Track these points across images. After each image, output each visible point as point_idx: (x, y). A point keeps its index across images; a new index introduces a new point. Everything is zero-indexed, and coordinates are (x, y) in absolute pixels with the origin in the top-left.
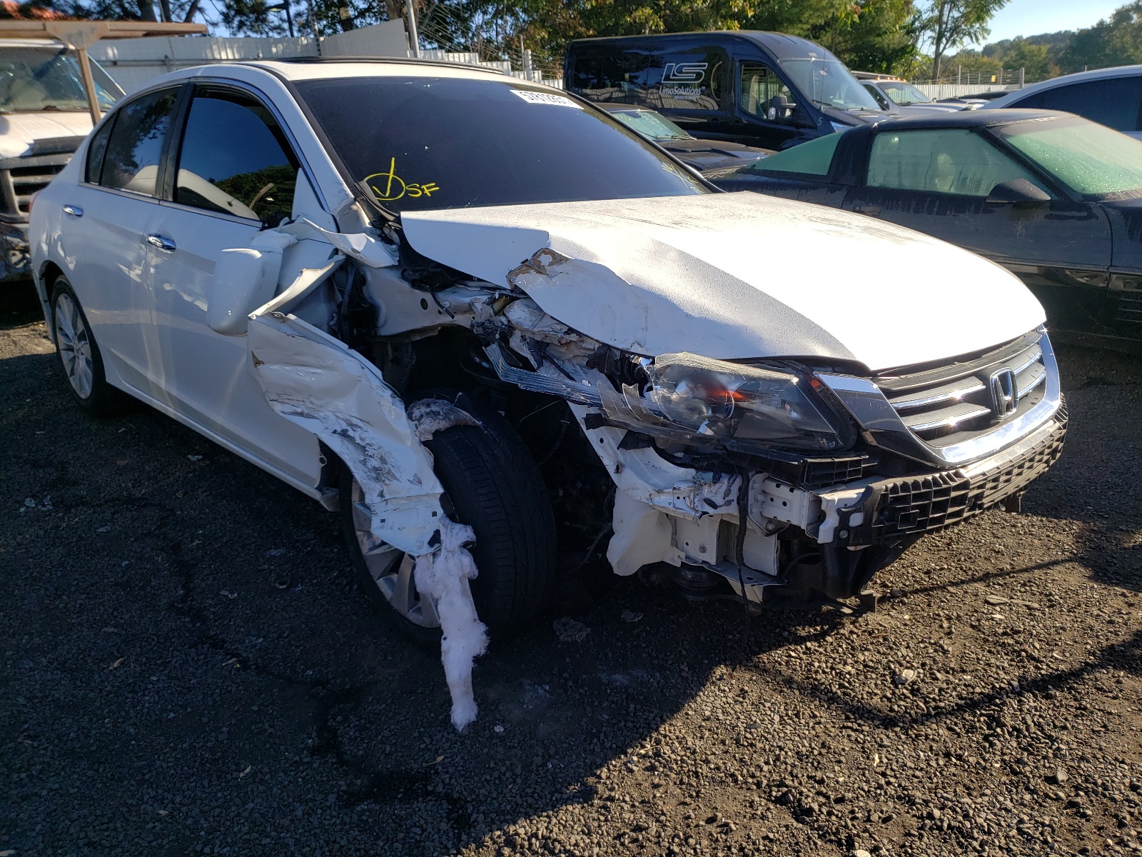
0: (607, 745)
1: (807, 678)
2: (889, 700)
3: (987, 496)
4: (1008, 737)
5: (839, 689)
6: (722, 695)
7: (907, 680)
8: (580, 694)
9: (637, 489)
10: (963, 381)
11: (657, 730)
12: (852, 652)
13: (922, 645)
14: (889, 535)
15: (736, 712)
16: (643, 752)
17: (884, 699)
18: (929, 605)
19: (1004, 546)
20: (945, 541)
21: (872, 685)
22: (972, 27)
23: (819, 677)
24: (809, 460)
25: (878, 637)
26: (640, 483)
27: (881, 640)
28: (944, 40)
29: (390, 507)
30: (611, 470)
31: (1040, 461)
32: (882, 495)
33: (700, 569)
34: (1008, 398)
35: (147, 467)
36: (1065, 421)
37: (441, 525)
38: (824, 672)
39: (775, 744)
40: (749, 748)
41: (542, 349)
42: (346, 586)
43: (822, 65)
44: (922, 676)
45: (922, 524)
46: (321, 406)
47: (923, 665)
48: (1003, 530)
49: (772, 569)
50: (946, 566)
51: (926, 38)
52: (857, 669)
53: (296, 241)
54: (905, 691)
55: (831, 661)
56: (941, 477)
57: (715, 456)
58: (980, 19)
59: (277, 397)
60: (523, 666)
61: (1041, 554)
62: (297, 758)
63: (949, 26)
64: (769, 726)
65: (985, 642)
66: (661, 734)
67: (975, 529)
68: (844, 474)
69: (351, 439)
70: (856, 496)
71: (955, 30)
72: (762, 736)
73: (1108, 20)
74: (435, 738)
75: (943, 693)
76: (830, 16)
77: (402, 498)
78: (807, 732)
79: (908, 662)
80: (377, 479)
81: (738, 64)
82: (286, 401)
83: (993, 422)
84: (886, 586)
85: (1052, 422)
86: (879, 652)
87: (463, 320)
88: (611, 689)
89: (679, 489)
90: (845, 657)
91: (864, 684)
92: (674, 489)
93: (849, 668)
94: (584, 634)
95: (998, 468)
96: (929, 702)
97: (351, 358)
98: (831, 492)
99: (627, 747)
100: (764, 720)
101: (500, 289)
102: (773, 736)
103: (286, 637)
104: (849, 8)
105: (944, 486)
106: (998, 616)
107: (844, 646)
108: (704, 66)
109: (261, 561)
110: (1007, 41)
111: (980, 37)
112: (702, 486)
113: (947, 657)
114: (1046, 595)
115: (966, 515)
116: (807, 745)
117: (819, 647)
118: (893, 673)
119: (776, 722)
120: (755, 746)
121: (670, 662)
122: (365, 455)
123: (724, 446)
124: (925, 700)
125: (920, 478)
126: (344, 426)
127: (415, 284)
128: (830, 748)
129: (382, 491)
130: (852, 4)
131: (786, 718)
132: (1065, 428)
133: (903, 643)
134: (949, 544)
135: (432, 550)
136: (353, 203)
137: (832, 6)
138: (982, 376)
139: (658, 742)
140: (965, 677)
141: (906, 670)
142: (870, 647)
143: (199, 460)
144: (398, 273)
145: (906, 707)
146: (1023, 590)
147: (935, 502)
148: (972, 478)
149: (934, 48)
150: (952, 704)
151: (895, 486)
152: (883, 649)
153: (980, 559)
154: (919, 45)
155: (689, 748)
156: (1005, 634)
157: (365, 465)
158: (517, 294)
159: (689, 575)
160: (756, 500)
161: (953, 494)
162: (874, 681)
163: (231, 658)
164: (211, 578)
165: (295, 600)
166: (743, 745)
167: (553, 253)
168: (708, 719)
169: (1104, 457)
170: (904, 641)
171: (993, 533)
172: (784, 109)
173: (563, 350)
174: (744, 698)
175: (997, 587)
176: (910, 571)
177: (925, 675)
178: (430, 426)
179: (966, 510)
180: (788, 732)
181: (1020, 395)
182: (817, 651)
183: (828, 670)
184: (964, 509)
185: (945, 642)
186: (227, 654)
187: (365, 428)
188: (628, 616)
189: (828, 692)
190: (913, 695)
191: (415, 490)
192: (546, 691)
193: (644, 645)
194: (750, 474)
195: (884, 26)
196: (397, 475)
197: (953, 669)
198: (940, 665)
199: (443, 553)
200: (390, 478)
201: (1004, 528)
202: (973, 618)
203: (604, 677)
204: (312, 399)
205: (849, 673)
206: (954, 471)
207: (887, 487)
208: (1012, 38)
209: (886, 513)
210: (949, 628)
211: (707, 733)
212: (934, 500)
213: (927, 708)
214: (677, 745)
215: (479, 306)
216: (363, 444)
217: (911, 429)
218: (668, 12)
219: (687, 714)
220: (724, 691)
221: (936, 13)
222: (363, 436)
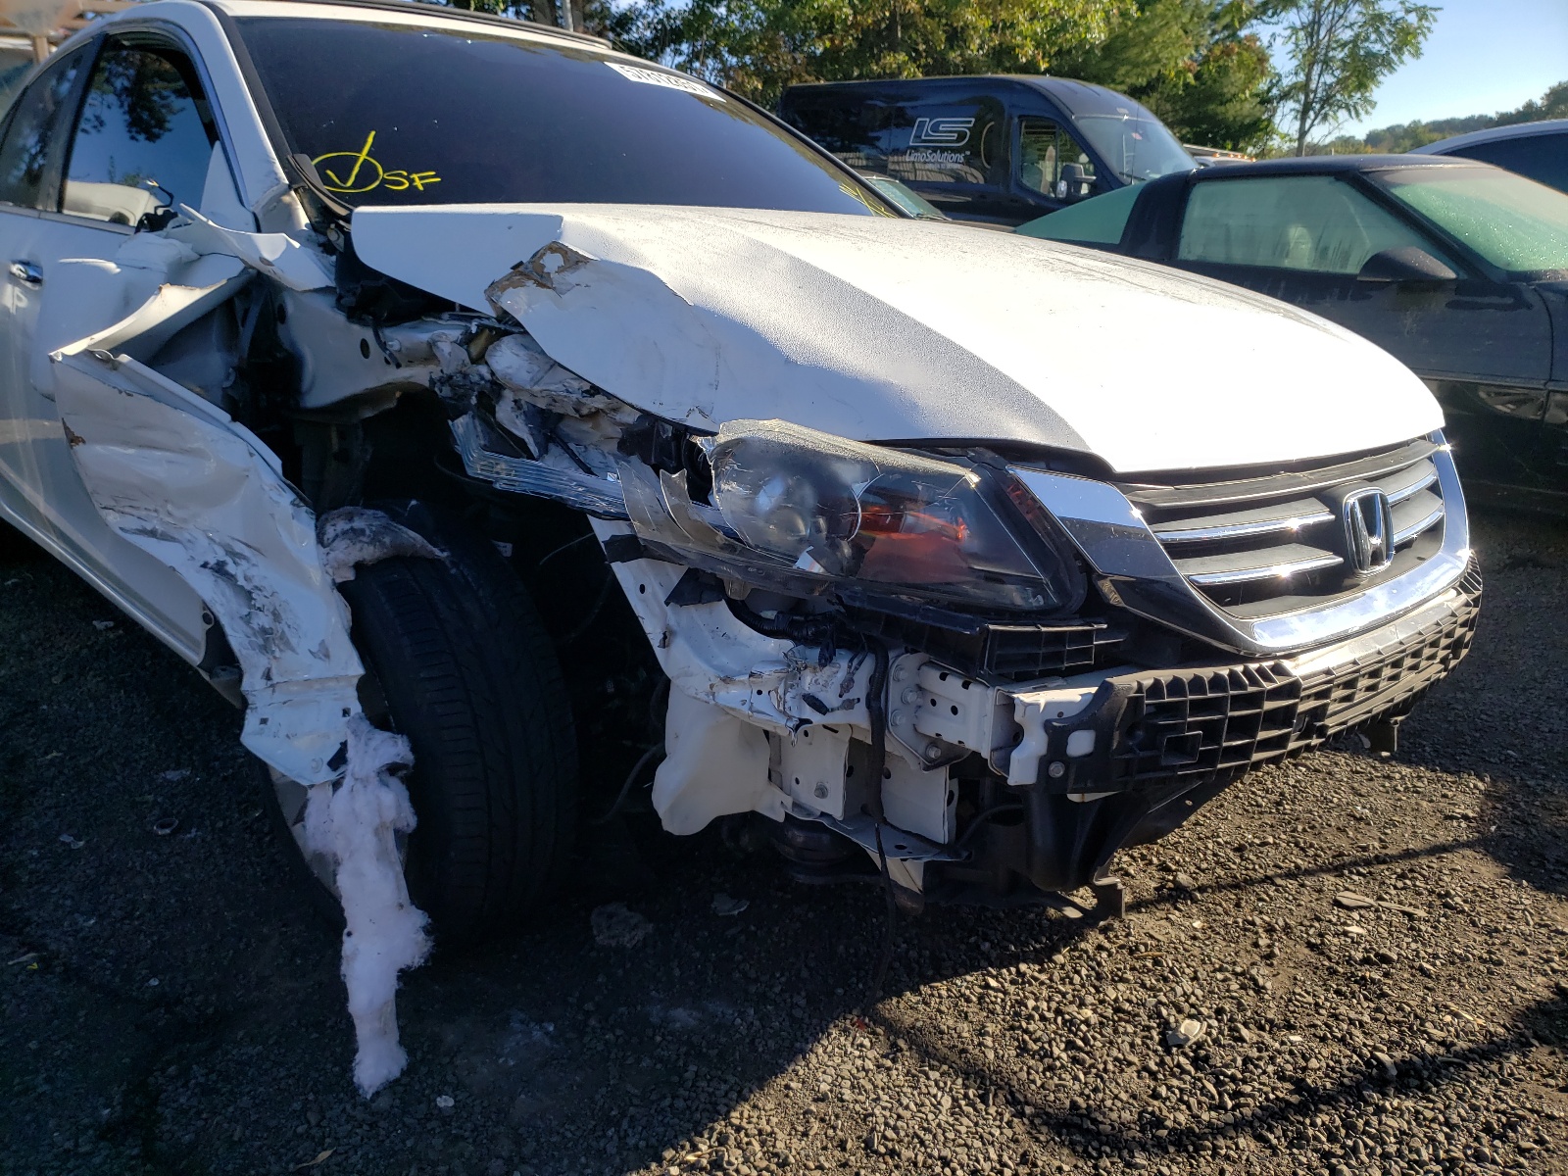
0: (631, 1141)
1: (1012, 1028)
2: (1153, 1075)
3: (1335, 713)
4: (1366, 1160)
5: (1065, 1050)
6: (857, 1053)
7: (1187, 1039)
8: (607, 1042)
9: (691, 675)
10: (1294, 504)
11: (727, 1117)
12: (1097, 983)
13: (1220, 976)
14: (1145, 776)
15: (875, 1087)
16: (691, 1158)
17: (1145, 1074)
18: (1238, 905)
19: (1371, 809)
20: (1273, 797)
21: (1126, 1047)
22: (1350, 97)
23: (1032, 1028)
24: (991, 627)
25: (1145, 958)
26: (697, 665)
27: (1149, 964)
28: (1312, 114)
29: (279, 697)
30: (655, 640)
31: (1432, 657)
32: (1130, 699)
33: (815, 826)
34: (1376, 541)
35: (23, 636)
36: (1477, 593)
37: (349, 732)
38: (1043, 1018)
39: (936, 1153)
40: (888, 1158)
41: (550, 425)
42: (267, 834)
43: (1135, 126)
44: (1215, 1032)
45: (1209, 758)
46: (185, 521)
47: (1219, 1012)
48: (1371, 784)
49: (940, 832)
50: (1271, 840)
51: (1287, 110)
52: (1101, 1015)
53: (196, 256)
54: (1183, 1060)
55: (1058, 998)
56: (1246, 672)
57: (828, 617)
58: (1362, 86)
59: (112, 503)
60: (519, 987)
61: (1432, 825)
62: (69, 1145)
63: (1319, 95)
64: (931, 1116)
65: (1330, 973)
66: (732, 1125)
67: (1324, 780)
68: (1058, 657)
69: (230, 578)
70: (1079, 698)
71: (1327, 101)
72: (916, 1135)
73: (1539, 102)
74: (328, 1114)
75: (1251, 1067)
76: (1154, 75)
77: (297, 683)
78: (997, 1132)
79: (1192, 1006)
80: (265, 649)
81: (1016, 120)
82: (127, 510)
83: (1348, 582)
84: (1168, 870)
85: (1453, 593)
86: (1143, 985)
87: (419, 375)
88: (663, 1036)
89: (760, 675)
90: (1083, 991)
91: (1111, 1043)
92: (752, 675)
93: (1088, 1013)
94: (639, 935)
95: (1355, 663)
96: (1223, 1084)
97: (232, 437)
98: (1035, 690)
99: (665, 1147)
100: (923, 1105)
101: (480, 318)
102: (935, 1136)
103: (138, 918)
104: (1181, 64)
105: (1251, 689)
106: (1354, 929)
107: (1084, 972)
108: (970, 122)
109: (147, 787)
110: (1399, 126)
111: (1361, 111)
112: (799, 670)
113: (1262, 1000)
114: (1439, 896)
115: (1292, 745)
116: (994, 1156)
117: (1040, 972)
118: (1165, 1025)
119: (944, 1112)
120: (899, 1155)
121: (777, 990)
122: (251, 606)
123: (839, 598)
124: (1217, 1078)
125: (1207, 673)
126: (222, 556)
127: (354, 314)
128: (1035, 1165)
129: (269, 670)
130: (1186, 59)
131: (963, 1103)
132: (1476, 606)
133: (1187, 971)
134: (1279, 804)
135: (333, 776)
136: (286, 192)
137: (1158, 61)
138: (1328, 498)
139: (723, 1140)
140: (1292, 1038)
141: (1187, 1021)
142: (1129, 975)
143: (107, 629)
144: (331, 300)
145: (1181, 1090)
146: (1400, 884)
147: (1232, 719)
148: (1305, 678)
149: (1297, 124)
150: (1265, 1089)
151: (1157, 682)
152: (1150, 980)
153: (1330, 829)
154: (1277, 120)
155: (776, 1155)
156: (1366, 961)
157: (248, 623)
158: (506, 326)
159: (799, 837)
160: (904, 702)
161: (1268, 705)
162: (1128, 1039)
163: (28, 952)
164: (51, 813)
165: (178, 854)
166: (876, 1152)
167: (564, 251)
168: (821, 1099)
169: (1537, 674)
170: (1188, 966)
171: (1353, 788)
172: (1079, 183)
173: (587, 426)
174: (894, 1061)
175: (1356, 878)
176: (1210, 846)
177: (1221, 1032)
178: (348, 553)
179: (1294, 736)
180: (963, 1129)
181: (1397, 539)
182: (1036, 979)
183: (1050, 1015)
184: (1289, 733)
185: (1261, 973)
186: (23, 944)
187: (254, 560)
188: (725, 906)
189: (1046, 1056)
190: (1197, 1069)
191: (319, 669)
192: (547, 1033)
193: (739, 957)
194: (891, 655)
195: (1229, 90)
196: (293, 641)
197: (1271, 1022)
198: (1249, 1014)
199: (347, 783)
200: (282, 647)
201: (1371, 780)
202: (1311, 931)
203: (655, 1013)
204: (170, 507)
205: (1086, 1022)
206: (1271, 663)
207: (1140, 685)
208: (1406, 123)
209: (1140, 733)
210: (1269, 946)
211: (816, 1126)
212: (1230, 714)
213: (1220, 1094)
214: (757, 1146)
215: (445, 348)
216: (248, 587)
217: (1193, 582)
218: (929, 60)
219: (787, 1087)
220: (862, 1045)
221: (1302, 77)
222: (249, 573)
